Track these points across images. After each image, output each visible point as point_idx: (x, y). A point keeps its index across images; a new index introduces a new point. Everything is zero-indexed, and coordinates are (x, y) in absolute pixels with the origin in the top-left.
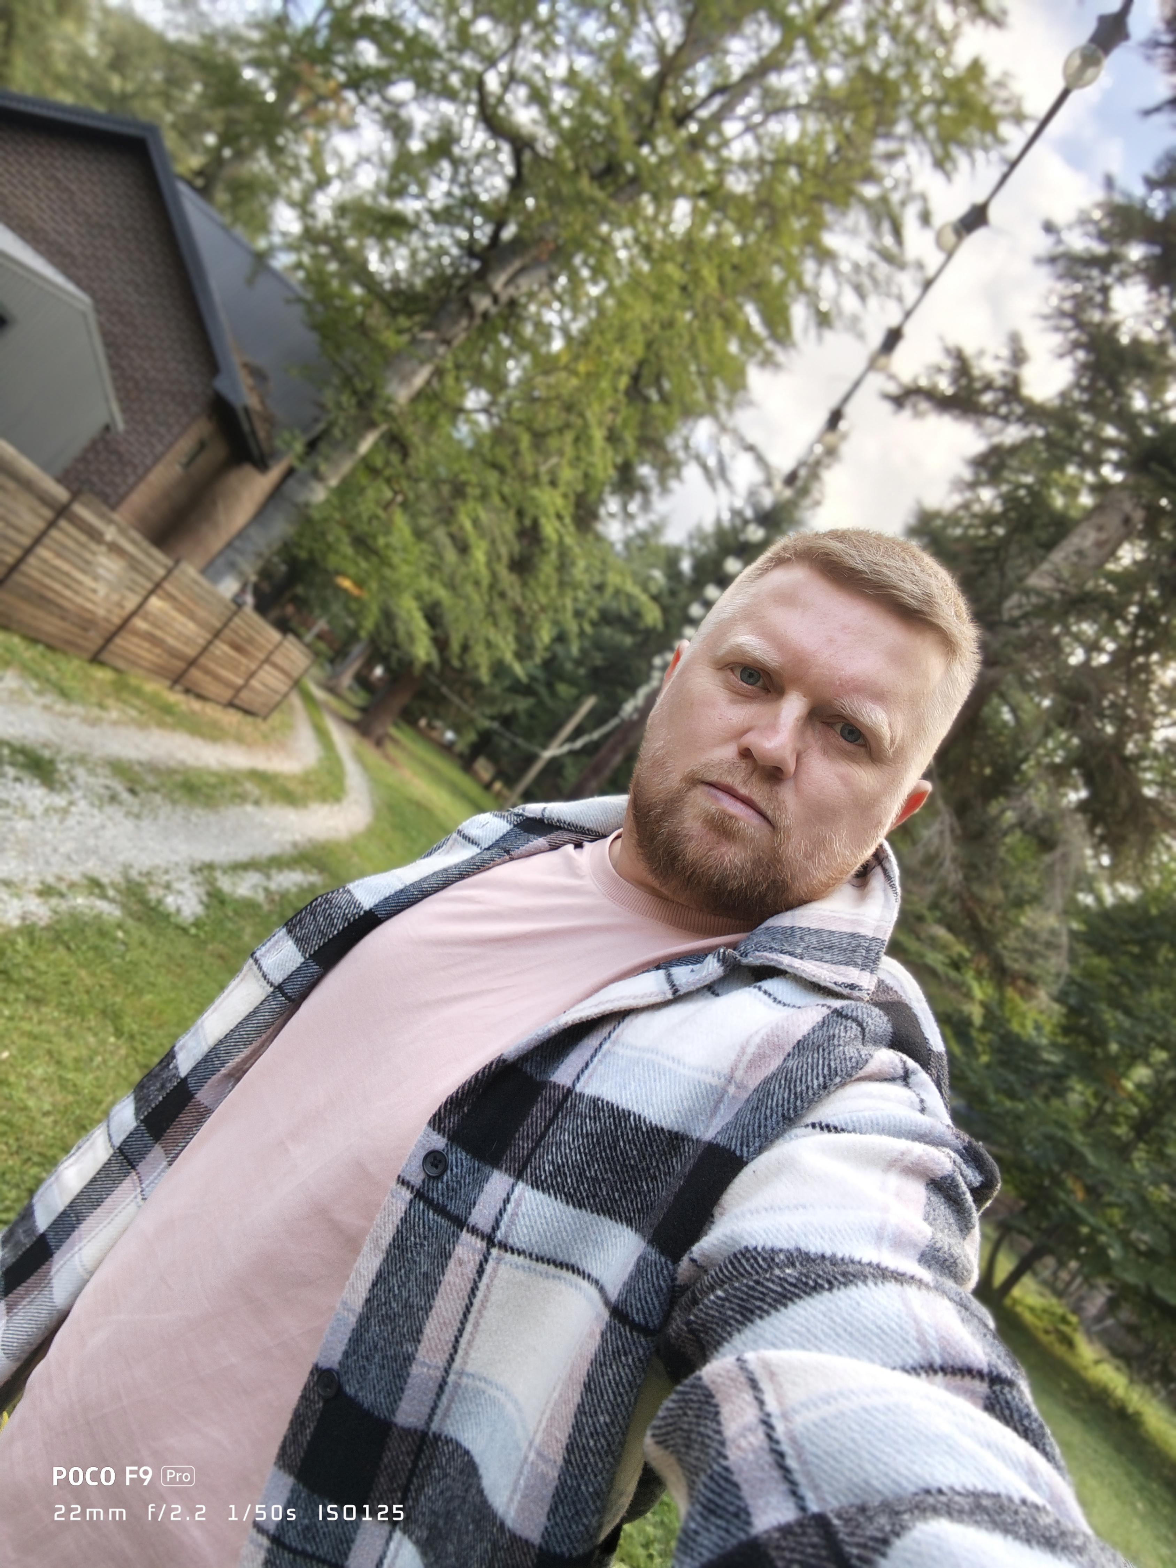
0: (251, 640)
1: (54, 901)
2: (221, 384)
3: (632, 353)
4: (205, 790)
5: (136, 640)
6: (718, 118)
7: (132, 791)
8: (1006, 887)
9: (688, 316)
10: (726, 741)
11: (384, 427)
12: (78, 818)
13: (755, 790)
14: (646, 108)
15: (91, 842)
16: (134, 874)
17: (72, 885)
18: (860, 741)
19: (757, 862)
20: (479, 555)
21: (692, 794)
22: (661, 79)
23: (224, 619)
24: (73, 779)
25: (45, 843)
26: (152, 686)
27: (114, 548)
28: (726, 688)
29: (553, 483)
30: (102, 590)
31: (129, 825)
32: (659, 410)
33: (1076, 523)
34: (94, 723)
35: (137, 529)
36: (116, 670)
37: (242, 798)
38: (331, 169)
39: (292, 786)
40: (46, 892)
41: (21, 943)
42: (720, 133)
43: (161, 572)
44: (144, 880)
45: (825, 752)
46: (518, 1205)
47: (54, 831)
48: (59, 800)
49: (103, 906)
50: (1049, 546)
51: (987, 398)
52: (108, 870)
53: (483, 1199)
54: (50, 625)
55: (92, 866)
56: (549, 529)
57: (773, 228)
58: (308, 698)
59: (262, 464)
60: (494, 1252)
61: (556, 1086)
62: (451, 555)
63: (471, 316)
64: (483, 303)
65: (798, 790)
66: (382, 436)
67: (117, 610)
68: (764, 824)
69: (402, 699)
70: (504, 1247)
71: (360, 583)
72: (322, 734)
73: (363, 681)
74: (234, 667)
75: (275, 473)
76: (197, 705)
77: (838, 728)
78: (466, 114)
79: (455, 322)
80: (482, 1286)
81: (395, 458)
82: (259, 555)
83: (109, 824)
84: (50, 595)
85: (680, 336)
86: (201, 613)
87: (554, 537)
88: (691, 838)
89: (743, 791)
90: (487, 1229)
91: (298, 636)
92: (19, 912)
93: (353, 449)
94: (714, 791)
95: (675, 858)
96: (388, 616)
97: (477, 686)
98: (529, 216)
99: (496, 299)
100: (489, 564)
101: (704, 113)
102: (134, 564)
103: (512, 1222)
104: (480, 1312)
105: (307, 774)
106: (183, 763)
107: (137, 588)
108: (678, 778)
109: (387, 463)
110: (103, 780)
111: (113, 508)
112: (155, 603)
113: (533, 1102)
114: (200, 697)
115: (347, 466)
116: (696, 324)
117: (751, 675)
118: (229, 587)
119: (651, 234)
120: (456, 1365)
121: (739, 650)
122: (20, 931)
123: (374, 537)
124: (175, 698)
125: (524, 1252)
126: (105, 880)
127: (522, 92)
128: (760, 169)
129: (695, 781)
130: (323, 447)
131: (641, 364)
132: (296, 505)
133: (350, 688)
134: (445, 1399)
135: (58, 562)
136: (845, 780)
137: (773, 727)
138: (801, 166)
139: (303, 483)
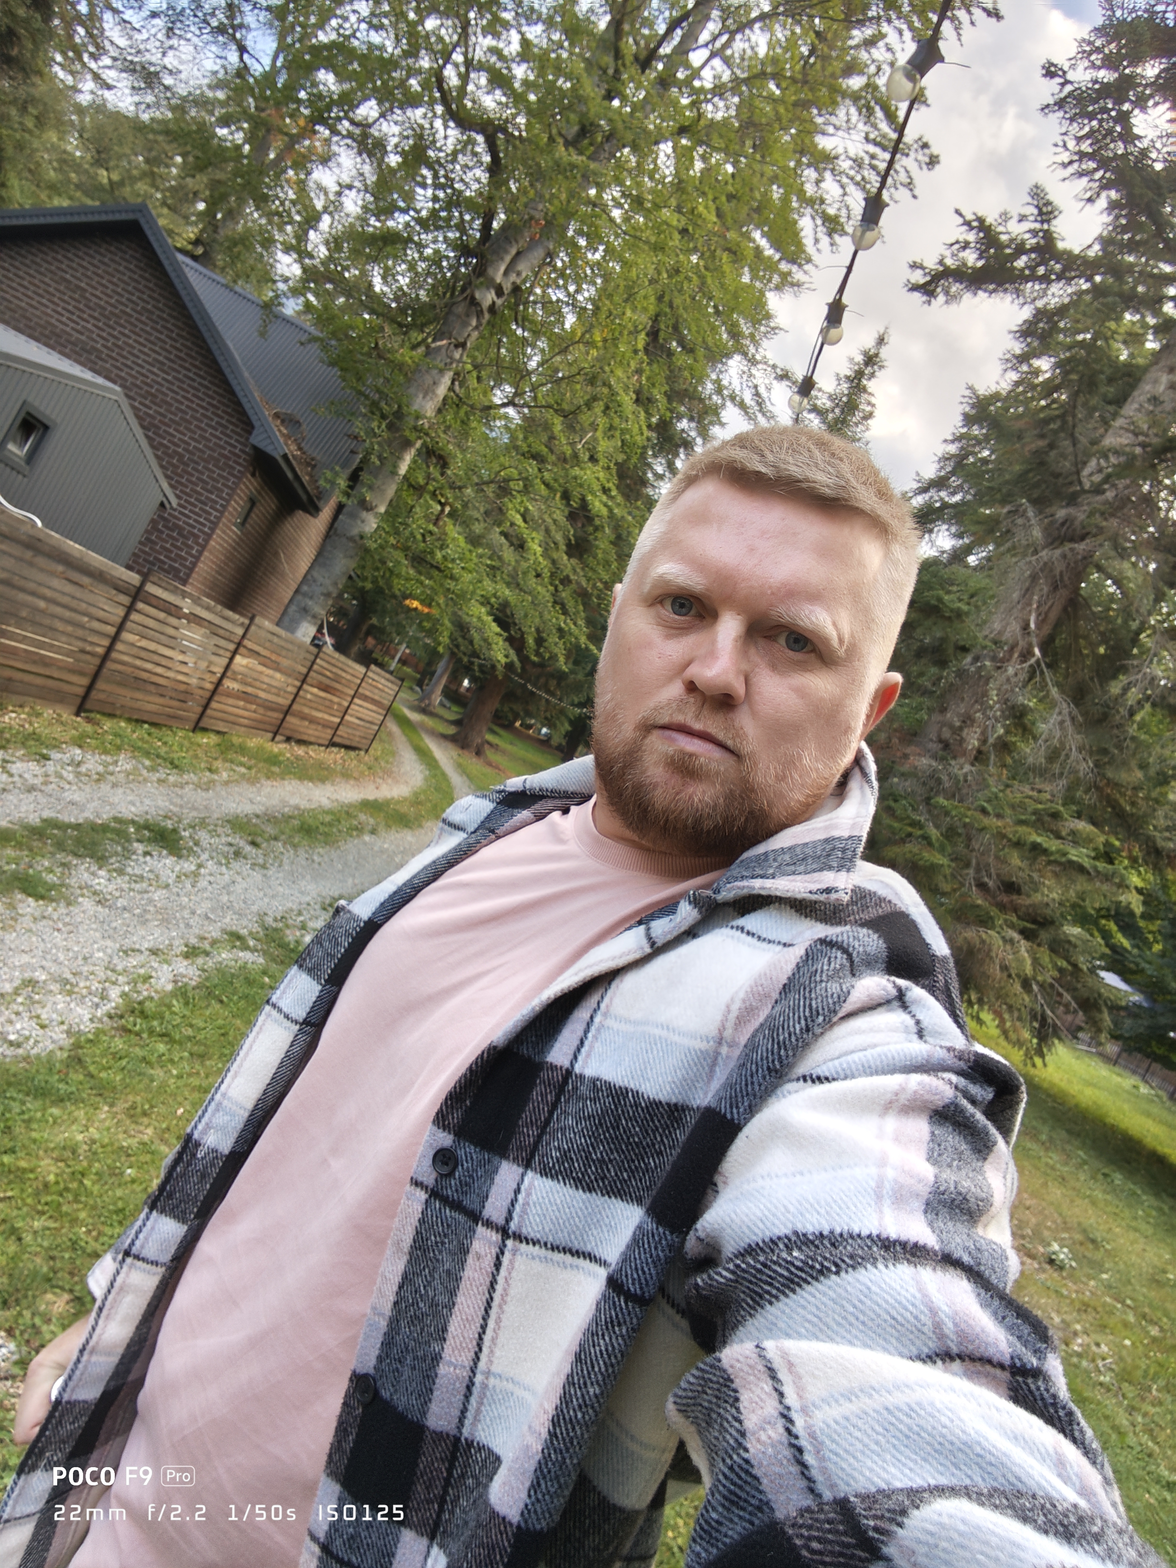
0: (337, 679)
1: (200, 961)
2: (257, 439)
3: (645, 309)
4: (322, 829)
5: (231, 701)
6: (683, 50)
7: (254, 844)
8: (1143, 766)
9: (694, 259)
10: (670, 679)
11: (419, 444)
12: (208, 878)
13: (709, 723)
14: (608, 60)
15: (225, 898)
16: (269, 920)
17: (214, 943)
18: (809, 647)
19: (730, 797)
20: (535, 547)
21: (647, 741)
22: (616, 25)
23: (309, 664)
24: (197, 844)
25: (183, 908)
26: (253, 743)
27: (193, 619)
28: (659, 624)
29: (593, 459)
30: (190, 660)
31: (257, 876)
32: (682, 359)
33: (1145, 369)
34: (207, 787)
35: (208, 596)
36: (218, 732)
37: (359, 830)
38: (319, 205)
39: (404, 809)
40: (191, 953)
41: (177, 1005)
42: (687, 65)
43: (240, 631)
44: (280, 925)
45: (773, 667)
46: (529, 1194)
47: (188, 895)
48: (189, 866)
49: (246, 956)
50: (1120, 401)
51: (1021, 262)
52: (245, 922)
53: (494, 1191)
54: (151, 704)
55: (229, 921)
56: (597, 505)
57: (762, 148)
58: (403, 722)
59: (313, 509)
60: (510, 1243)
61: (553, 1067)
62: (509, 554)
63: (480, 314)
64: (488, 297)
65: (754, 714)
66: (419, 453)
67: (207, 676)
68: (727, 755)
69: (493, 705)
70: (519, 1237)
71: (428, 602)
72: (423, 754)
73: (452, 695)
74: (328, 708)
75: (326, 513)
76: (300, 751)
77: (782, 640)
78: (435, 115)
79: (466, 324)
80: (500, 1279)
81: (434, 471)
82: (328, 595)
83: (239, 879)
84: (145, 675)
85: (689, 279)
86: (285, 663)
87: (604, 512)
88: (656, 786)
89: (698, 726)
90: (501, 1221)
91: (381, 665)
92: (171, 977)
93: (394, 473)
94: (668, 733)
95: (645, 810)
96: (462, 627)
97: (560, 677)
98: (515, 199)
99: (499, 292)
100: (546, 554)
101: (666, 49)
102: (214, 630)
103: (524, 1212)
104: (500, 1306)
105: (416, 794)
106: (297, 808)
107: (221, 652)
108: (632, 727)
109: (428, 477)
110: (224, 839)
111: (184, 582)
112: (240, 660)
113: (531, 1086)
114: (300, 742)
115: (391, 491)
116: (702, 263)
117: (682, 606)
118: (306, 631)
119: (639, 185)
120: (482, 1365)
121: (662, 581)
122: (173, 994)
123: (432, 553)
124: (279, 748)
125: (539, 1242)
126: (244, 932)
127: (483, 79)
128: (735, 91)
129: (648, 727)
130: (364, 476)
131: (656, 319)
132: (351, 539)
133: (442, 704)
134: (473, 1400)
135: (144, 643)
136: (801, 692)
137: (712, 654)
138: (777, 76)
139: (353, 516)
